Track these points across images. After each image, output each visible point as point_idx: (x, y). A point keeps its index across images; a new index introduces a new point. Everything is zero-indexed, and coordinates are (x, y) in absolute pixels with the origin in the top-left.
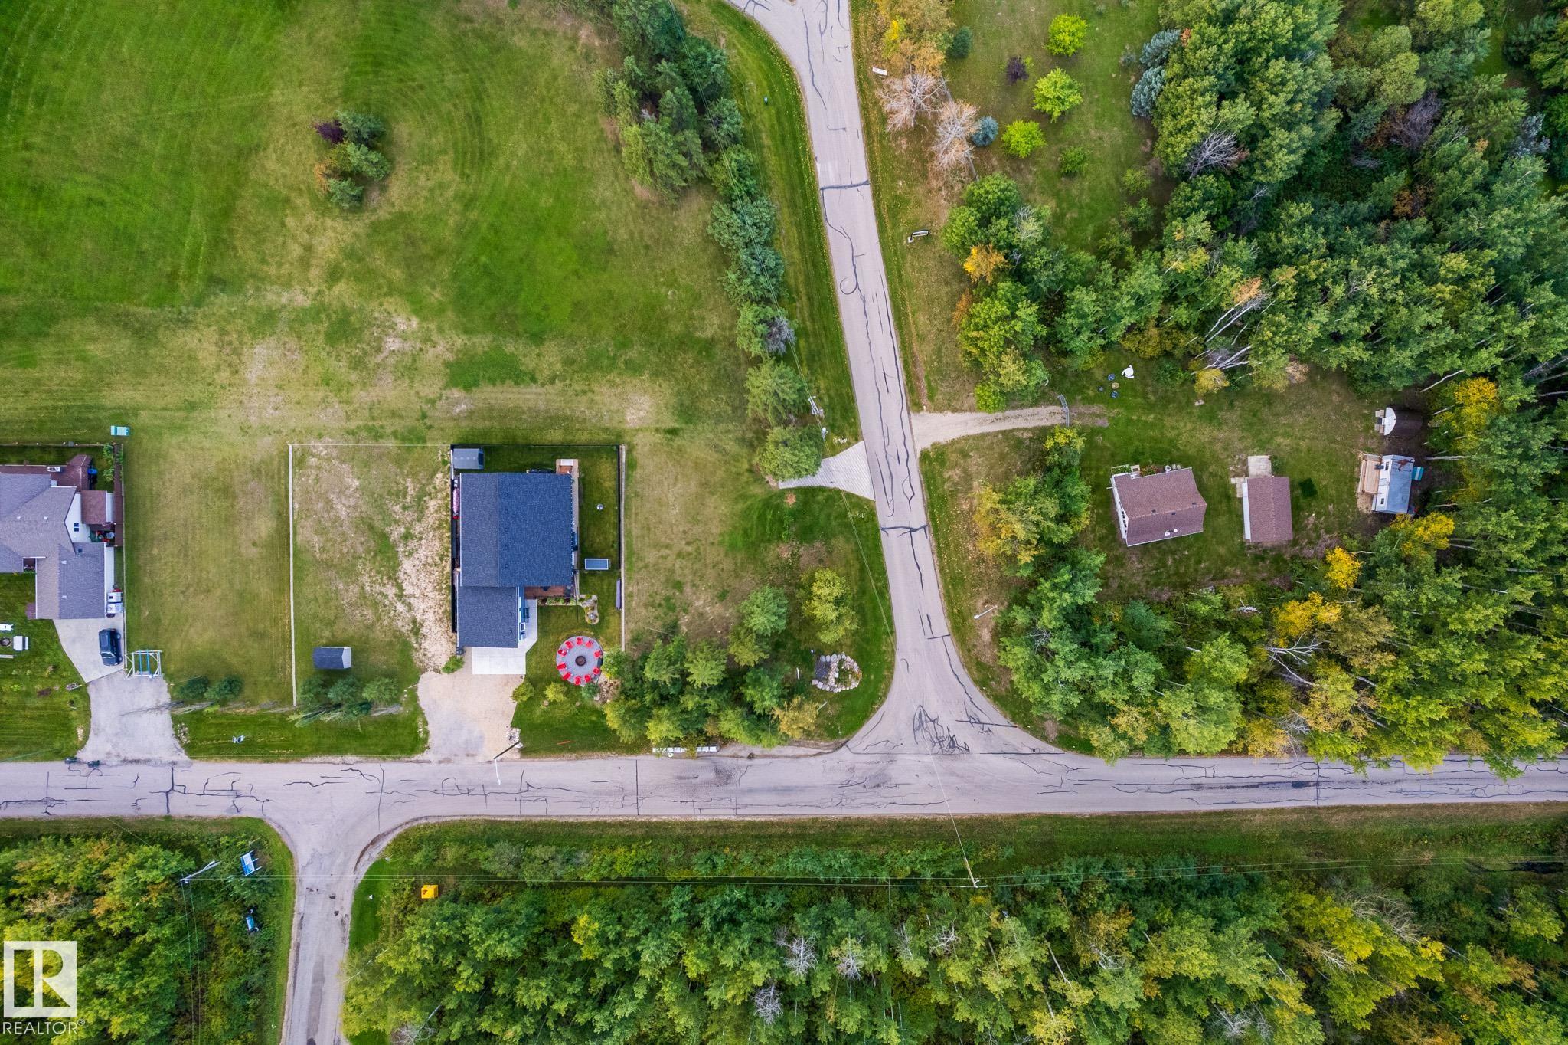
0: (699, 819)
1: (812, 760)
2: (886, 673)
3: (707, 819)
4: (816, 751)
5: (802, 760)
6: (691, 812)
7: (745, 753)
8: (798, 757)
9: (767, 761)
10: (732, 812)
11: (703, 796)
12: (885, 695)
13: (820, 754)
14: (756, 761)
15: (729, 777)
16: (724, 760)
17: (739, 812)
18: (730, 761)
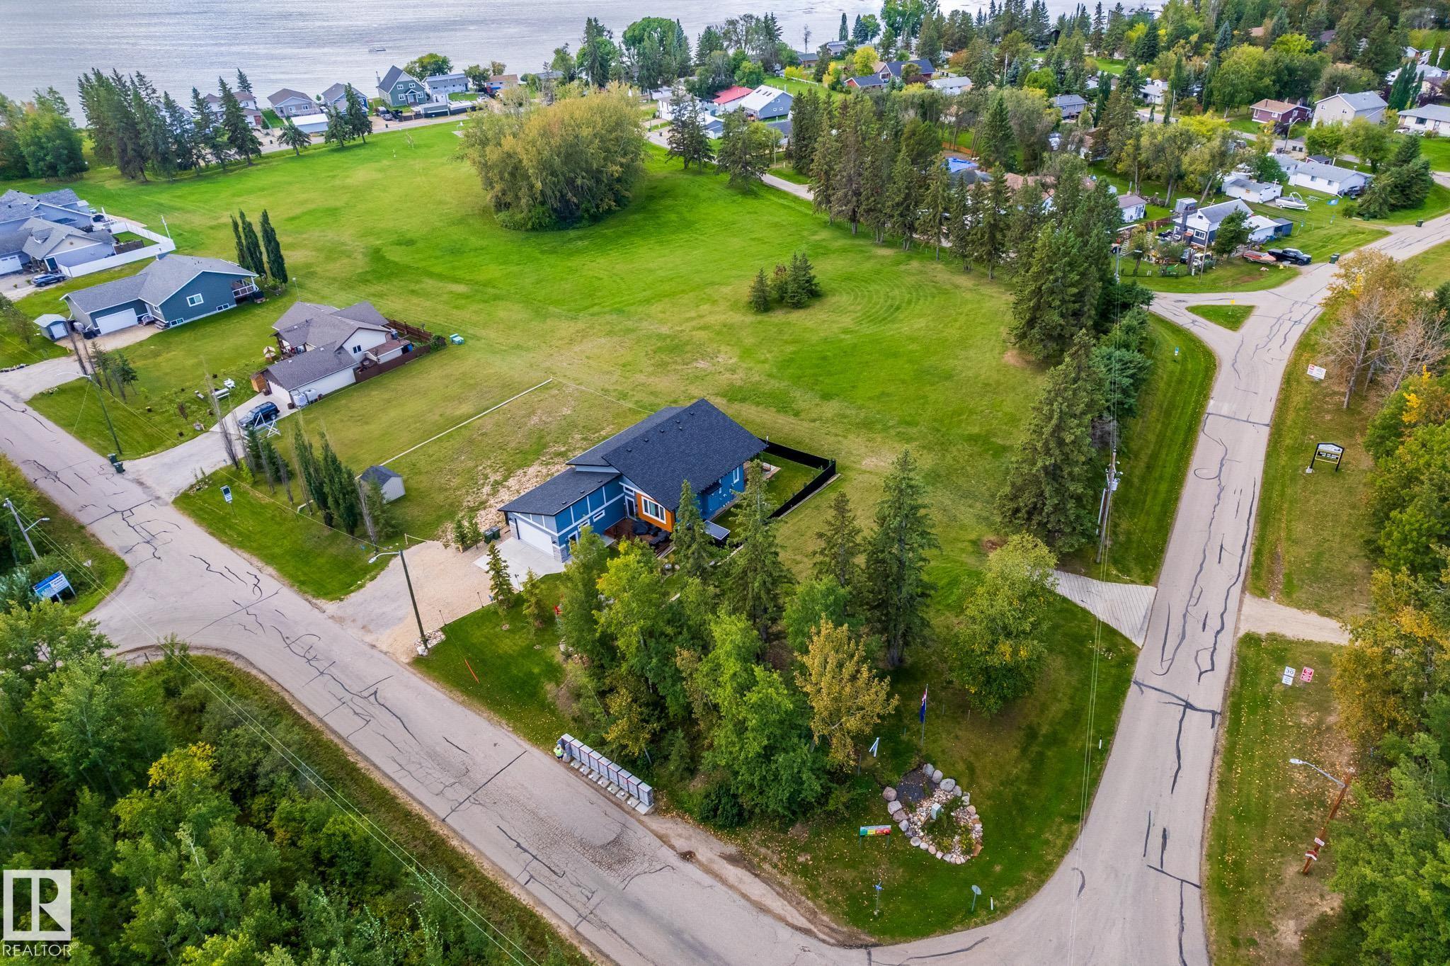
0: (515, 891)
1: (785, 933)
2: (1029, 876)
3: (525, 900)
4: (802, 922)
5: (767, 920)
6: (514, 869)
7: (683, 845)
8: (763, 909)
9: (707, 880)
10: (572, 918)
11: (557, 859)
12: (1004, 911)
13: (807, 932)
14: (689, 868)
15: (623, 860)
16: (641, 831)
17: (584, 928)
18: (650, 839)
